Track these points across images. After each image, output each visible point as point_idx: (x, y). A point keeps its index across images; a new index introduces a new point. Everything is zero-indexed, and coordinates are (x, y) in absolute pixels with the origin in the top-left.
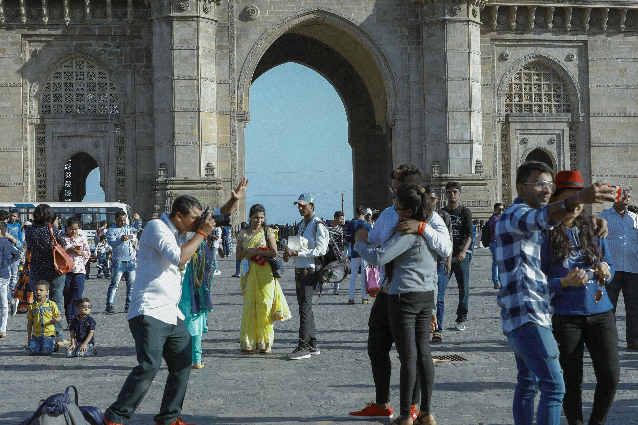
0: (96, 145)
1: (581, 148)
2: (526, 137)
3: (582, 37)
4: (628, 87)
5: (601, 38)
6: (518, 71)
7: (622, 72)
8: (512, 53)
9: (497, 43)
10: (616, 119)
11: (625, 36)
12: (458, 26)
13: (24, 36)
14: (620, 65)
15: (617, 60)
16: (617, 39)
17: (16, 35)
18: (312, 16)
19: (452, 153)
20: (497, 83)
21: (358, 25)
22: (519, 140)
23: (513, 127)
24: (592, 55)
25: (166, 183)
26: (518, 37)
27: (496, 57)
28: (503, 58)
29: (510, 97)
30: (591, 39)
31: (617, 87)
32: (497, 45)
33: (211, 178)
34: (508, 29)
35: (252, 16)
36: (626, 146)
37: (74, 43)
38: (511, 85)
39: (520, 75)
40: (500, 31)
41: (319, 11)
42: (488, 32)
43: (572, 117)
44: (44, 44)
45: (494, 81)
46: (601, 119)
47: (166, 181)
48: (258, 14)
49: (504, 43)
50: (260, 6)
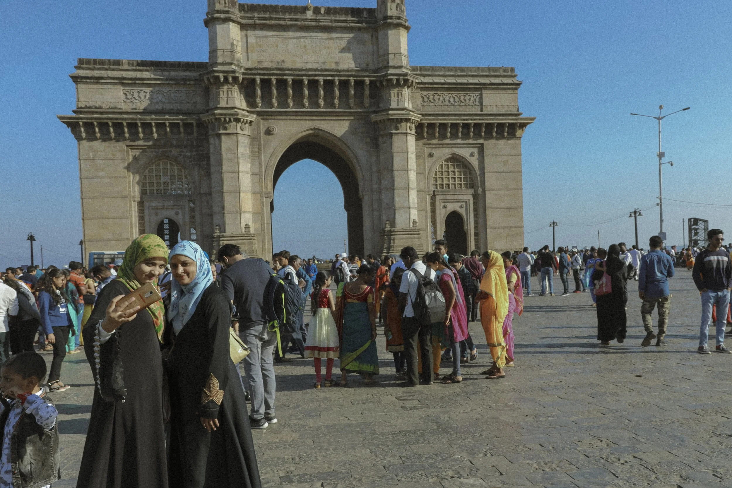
0: (177, 213)
1: (481, 210)
2: (446, 204)
3: (480, 141)
4: (510, 172)
5: (492, 142)
6: (441, 164)
7: (506, 162)
8: (435, 152)
9: (427, 146)
10: (502, 192)
11: (507, 140)
12: (400, 136)
13: (127, 146)
14: (504, 158)
15: (502, 155)
16: (502, 142)
17: (122, 145)
18: (310, 132)
19: (398, 216)
20: (427, 171)
21: (339, 137)
22: (442, 206)
23: (438, 198)
24: (486, 152)
25: (219, 237)
26: (440, 142)
27: (426, 155)
28: (431, 155)
29: (436, 179)
30: (486, 143)
31: (502, 172)
32: (427, 147)
33: (248, 233)
34: (434, 137)
35: (272, 132)
36: (508, 208)
37: (161, 150)
38: (436, 172)
39: (442, 165)
40: (429, 139)
41: (314, 129)
42: (421, 139)
43: (475, 191)
44: (141, 151)
45: (425, 170)
46: (492, 192)
47: (219, 236)
48: (276, 131)
49: (431, 146)
50: (277, 126)
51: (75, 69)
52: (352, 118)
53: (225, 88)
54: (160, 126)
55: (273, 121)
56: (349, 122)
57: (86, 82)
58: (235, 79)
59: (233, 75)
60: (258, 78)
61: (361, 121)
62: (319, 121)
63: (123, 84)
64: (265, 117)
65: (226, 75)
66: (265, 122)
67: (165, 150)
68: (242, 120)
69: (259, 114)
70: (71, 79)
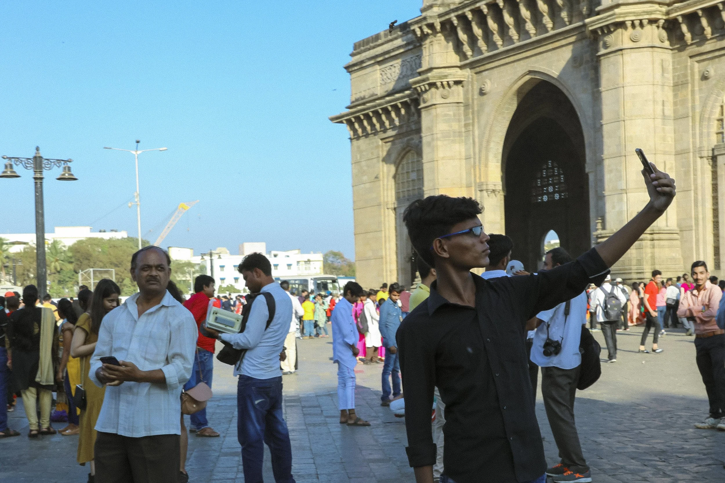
8: (712, 67)
9: (698, 58)
13: (382, 139)
17: (377, 140)
18: (528, 77)
19: (608, 207)
20: (698, 110)
27: (697, 77)
28: (705, 78)
32: (698, 62)
34: (704, 40)
35: (483, 90)
37: (406, 139)
40: (699, 44)
41: (530, 72)
42: (682, 49)
44: (390, 143)
48: (488, 88)
49: (704, 57)
50: (490, 80)
51: (350, 57)
52: (572, 39)
53: (428, 41)
54: (396, 108)
55: (487, 72)
56: (571, 47)
57: (355, 70)
58: (431, 26)
59: (425, 23)
60: (453, 16)
61: (584, 42)
62: (533, 59)
63: (379, 63)
64: (478, 69)
65: (420, 25)
66: (479, 76)
67: (409, 138)
68: (439, 84)
69: (472, 65)
70: (345, 71)
